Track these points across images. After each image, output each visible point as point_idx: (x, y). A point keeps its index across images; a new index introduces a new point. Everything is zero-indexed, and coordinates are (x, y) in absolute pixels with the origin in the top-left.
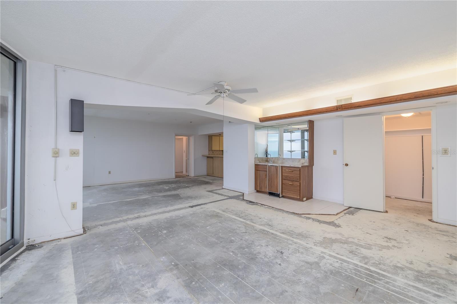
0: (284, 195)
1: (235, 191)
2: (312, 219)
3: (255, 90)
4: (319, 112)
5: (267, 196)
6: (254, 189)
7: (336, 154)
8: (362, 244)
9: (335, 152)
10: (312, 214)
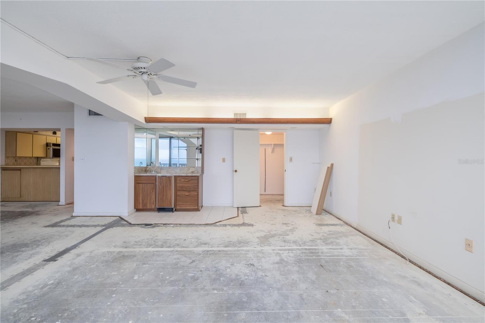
0: (178, 208)
1: (105, 216)
2: (228, 225)
3: (192, 85)
4: (220, 121)
5: (156, 214)
6: (134, 208)
7: (225, 162)
8: (280, 233)
9: (224, 160)
10: (223, 221)
